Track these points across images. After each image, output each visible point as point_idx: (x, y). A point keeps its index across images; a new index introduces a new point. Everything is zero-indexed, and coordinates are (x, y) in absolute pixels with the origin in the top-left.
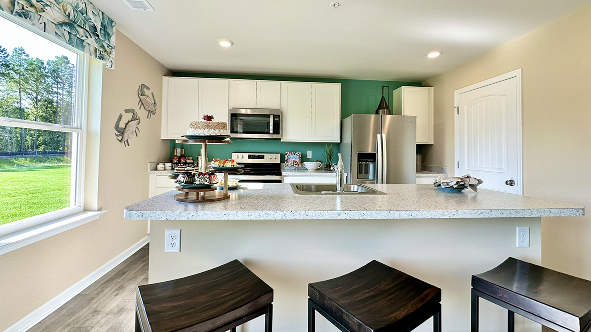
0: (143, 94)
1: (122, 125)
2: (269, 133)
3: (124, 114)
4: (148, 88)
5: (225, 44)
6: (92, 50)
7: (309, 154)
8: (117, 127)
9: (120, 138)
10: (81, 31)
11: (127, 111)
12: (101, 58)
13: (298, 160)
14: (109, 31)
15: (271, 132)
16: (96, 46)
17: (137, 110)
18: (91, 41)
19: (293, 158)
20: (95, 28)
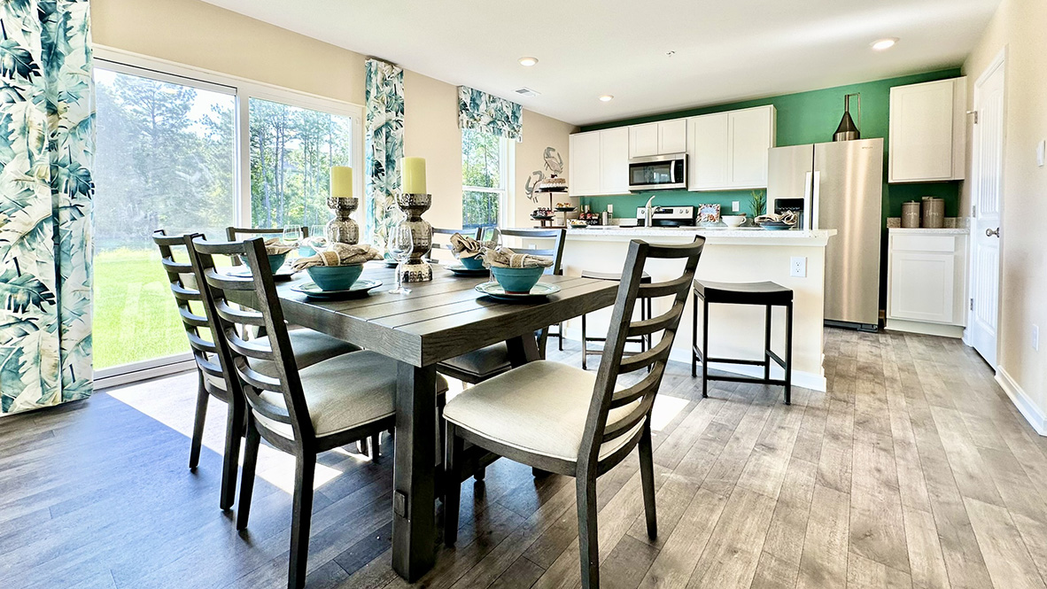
0: (548, 156)
1: (531, 186)
2: (670, 182)
3: (533, 177)
4: (554, 150)
5: (606, 99)
6: (507, 133)
7: (736, 206)
8: (527, 188)
9: (530, 196)
10: (499, 123)
11: (535, 173)
12: (513, 137)
13: (715, 214)
14: (517, 115)
15: (673, 180)
16: (509, 129)
17: (544, 172)
18: (506, 128)
19: (708, 211)
20: (508, 117)
